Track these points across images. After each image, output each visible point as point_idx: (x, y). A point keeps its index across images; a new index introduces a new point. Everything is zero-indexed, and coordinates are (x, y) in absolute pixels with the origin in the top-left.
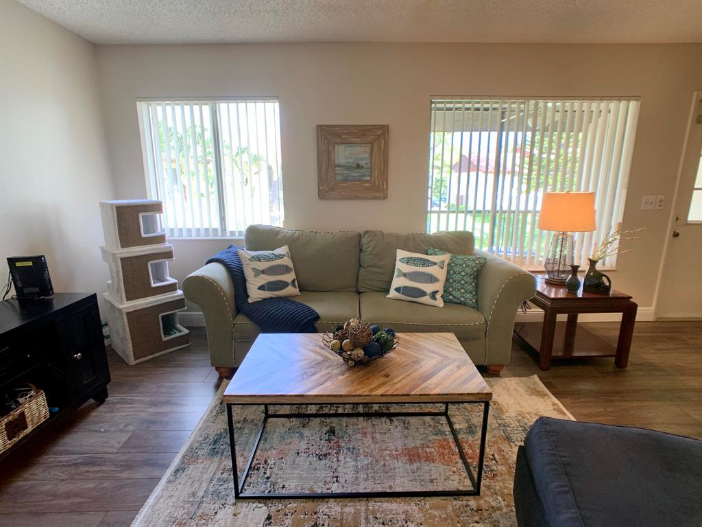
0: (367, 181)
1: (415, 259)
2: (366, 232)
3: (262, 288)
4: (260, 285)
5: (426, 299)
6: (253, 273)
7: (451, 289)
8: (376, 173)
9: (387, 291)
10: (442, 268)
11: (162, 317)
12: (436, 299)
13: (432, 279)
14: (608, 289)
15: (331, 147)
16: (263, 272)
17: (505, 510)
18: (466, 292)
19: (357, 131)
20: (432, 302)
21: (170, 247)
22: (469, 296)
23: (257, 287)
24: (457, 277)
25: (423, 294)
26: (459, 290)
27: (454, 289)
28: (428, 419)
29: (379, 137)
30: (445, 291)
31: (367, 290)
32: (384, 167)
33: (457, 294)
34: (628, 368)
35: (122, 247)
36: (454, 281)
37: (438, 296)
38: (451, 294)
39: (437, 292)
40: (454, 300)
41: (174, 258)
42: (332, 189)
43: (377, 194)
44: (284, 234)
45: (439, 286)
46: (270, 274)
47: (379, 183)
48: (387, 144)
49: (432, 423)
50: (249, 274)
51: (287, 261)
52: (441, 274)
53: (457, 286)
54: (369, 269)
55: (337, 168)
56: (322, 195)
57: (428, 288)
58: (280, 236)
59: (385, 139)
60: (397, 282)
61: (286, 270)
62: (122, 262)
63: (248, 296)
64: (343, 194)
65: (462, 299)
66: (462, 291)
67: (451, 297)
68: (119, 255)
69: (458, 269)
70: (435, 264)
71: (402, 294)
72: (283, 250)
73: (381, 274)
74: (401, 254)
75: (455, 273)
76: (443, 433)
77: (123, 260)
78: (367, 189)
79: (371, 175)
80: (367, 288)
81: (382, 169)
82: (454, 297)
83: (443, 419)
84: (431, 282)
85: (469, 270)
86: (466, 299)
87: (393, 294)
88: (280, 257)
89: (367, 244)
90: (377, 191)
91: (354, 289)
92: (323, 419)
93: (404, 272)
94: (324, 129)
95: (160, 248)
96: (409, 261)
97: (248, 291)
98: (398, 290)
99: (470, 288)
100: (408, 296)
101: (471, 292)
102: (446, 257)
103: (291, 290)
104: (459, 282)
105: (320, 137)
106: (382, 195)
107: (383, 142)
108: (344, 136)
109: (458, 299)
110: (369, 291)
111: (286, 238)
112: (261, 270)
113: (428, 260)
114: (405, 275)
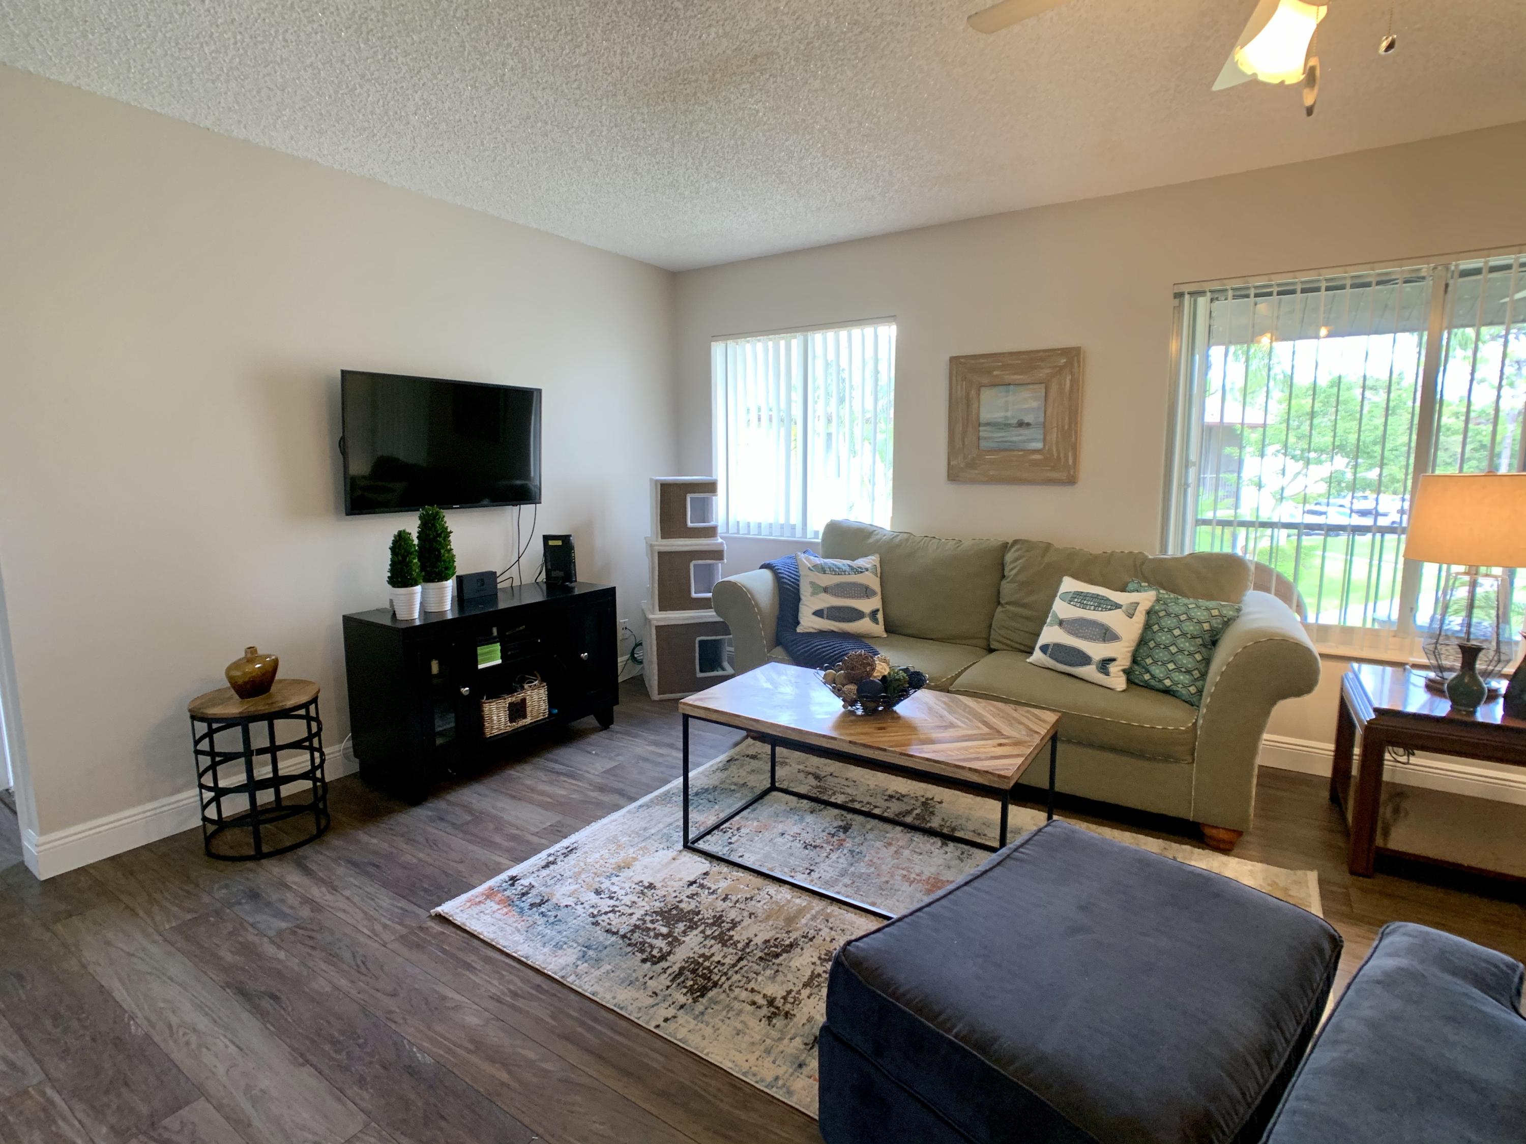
1: (1085, 596)
2: (1016, 542)
3: (818, 613)
5: (1089, 672)
6: (810, 590)
7: (1149, 661)
8: (1054, 436)
9: (1031, 653)
10: (1131, 616)
11: (700, 641)
12: (1107, 674)
13: (1107, 635)
15: (973, 392)
16: (826, 590)
18: (1178, 669)
19: (1020, 361)
20: (1100, 678)
21: (722, 544)
22: (1182, 677)
23: (813, 611)
24: (1164, 638)
25: (1085, 659)
26: (1164, 664)
27: (1155, 662)
29: (1061, 368)
30: (1134, 661)
32: (1070, 424)
33: (1157, 671)
35: (662, 538)
36: (1158, 645)
37: (1113, 668)
38: (1148, 671)
39: (1113, 660)
40: (1153, 682)
41: (725, 561)
42: (971, 465)
43: (1056, 475)
44: (879, 537)
45: (1120, 651)
46: (836, 595)
47: (1060, 454)
48: (1075, 382)
50: (805, 591)
51: (870, 579)
52: (1122, 623)
53: (1161, 655)
54: (1008, 607)
56: (953, 476)
57: (1096, 650)
58: (871, 541)
59: (1072, 373)
60: (1050, 634)
61: (867, 592)
62: (659, 557)
63: (798, 623)
64: (991, 473)
65: (1168, 682)
66: (1171, 666)
67: (1147, 677)
68: (657, 548)
69: (1168, 622)
70: (1118, 606)
72: (868, 562)
73: (1028, 618)
74: (1067, 584)
75: (1161, 629)
77: (661, 554)
78: (1035, 463)
79: (1044, 440)
80: (1002, 642)
81: (1066, 427)
82: (1153, 677)
84: (1104, 640)
85: (1190, 628)
86: (1176, 684)
87: (1037, 656)
88: (859, 571)
89: (1012, 563)
90: (1054, 469)
91: (983, 643)
93: (1062, 617)
94: (961, 363)
95: (708, 545)
96: (1075, 598)
97: (800, 615)
98: (1044, 649)
99: (1188, 662)
100: (1061, 662)
101: (1188, 672)
102: (1146, 598)
104: (1166, 647)
105: (954, 378)
106: (1062, 475)
107: (1069, 378)
108: (995, 373)
109: (1160, 681)
110: (1005, 648)
111: (879, 544)
112: (824, 585)
113: (1108, 600)
114: (1061, 623)
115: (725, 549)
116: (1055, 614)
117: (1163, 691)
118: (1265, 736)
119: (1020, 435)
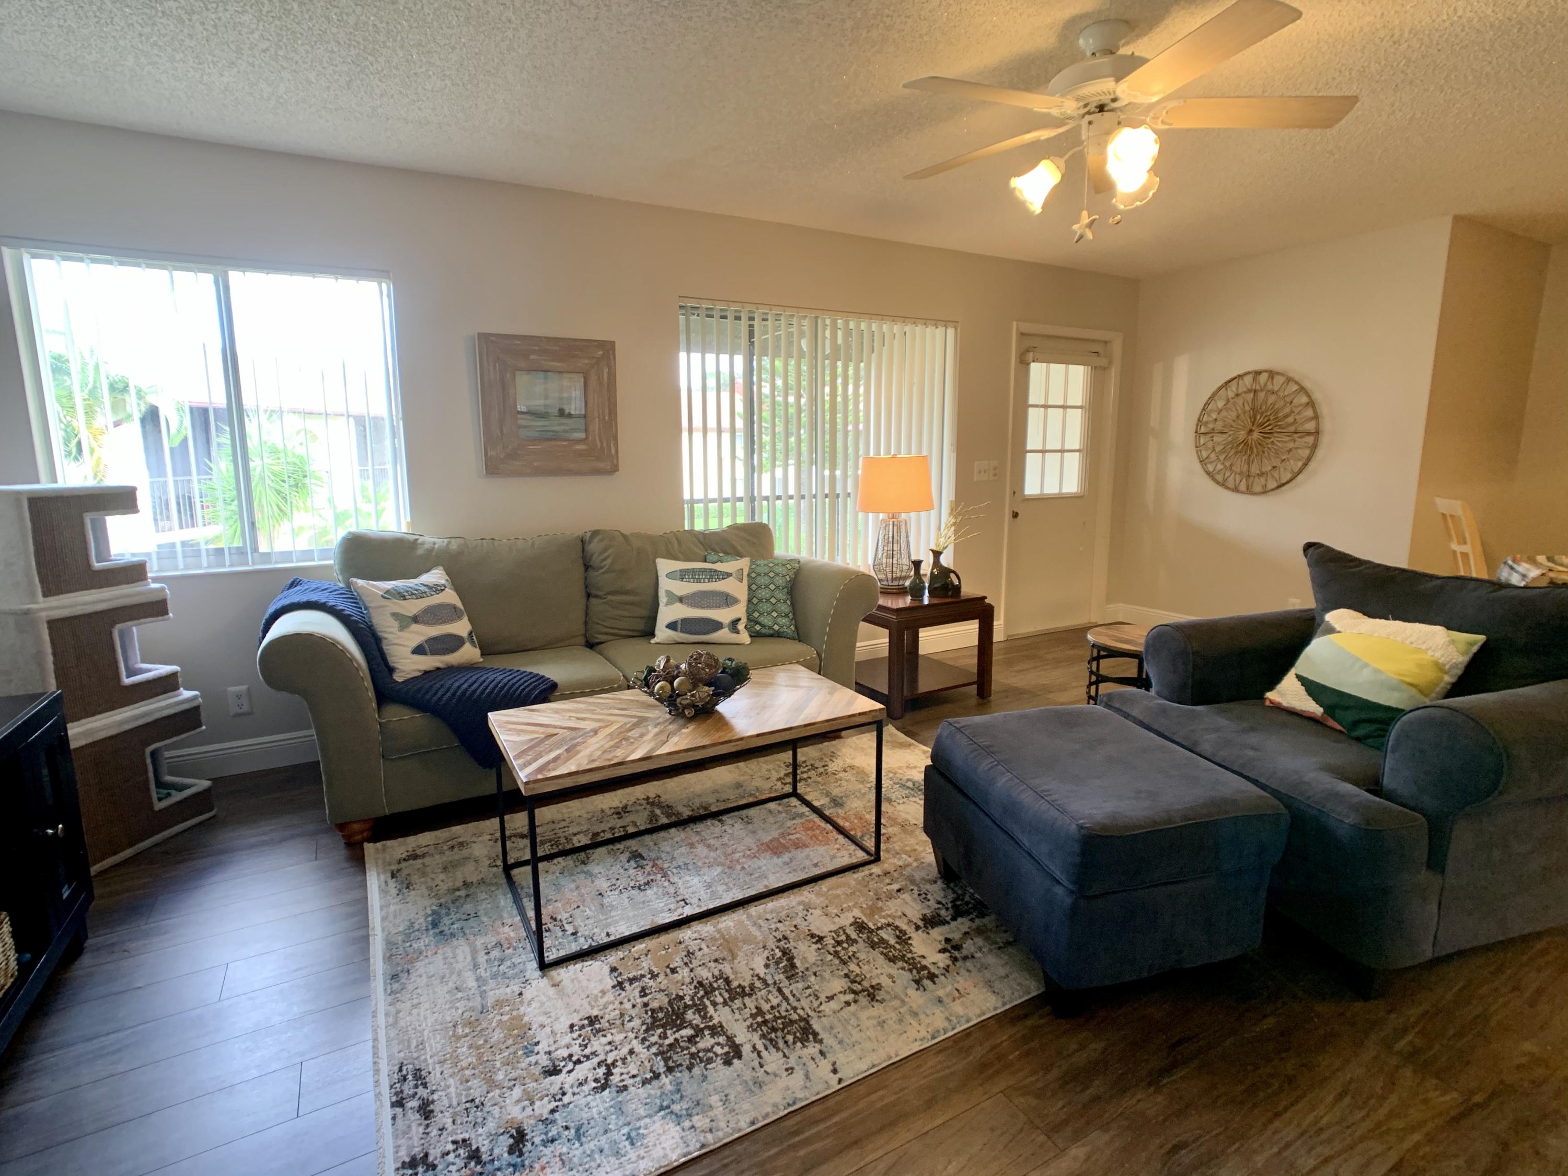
0: (580, 441)
1: (693, 571)
2: (595, 533)
3: (419, 650)
4: (414, 644)
5: (723, 635)
6: (395, 624)
7: (756, 615)
8: (595, 426)
9: (652, 635)
10: (741, 581)
11: (153, 753)
12: (738, 632)
13: (727, 600)
14: (958, 589)
15: (508, 375)
16: (415, 619)
17: (915, 864)
18: (779, 615)
19: (557, 348)
20: (733, 637)
22: (784, 621)
23: (410, 649)
24: (763, 593)
25: (717, 626)
26: (769, 614)
27: (761, 614)
28: (772, 805)
29: (599, 360)
30: (748, 619)
31: (610, 637)
32: (610, 414)
33: (765, 620)
34: (993, 698)
36: (760, 600)
37: (741, 626)
38: (757, 623)
39: (739, 620)
40: (764, 631)
41: (171, 615)
42: (512, 456)
43: (601, 465)
44: (427, 546)
45: (739, 611)
46: (429, 623)
47: (602, 444)
48: (612, 375)
49: (780, 808)
50: (386, 626)
51: (450, 597)
52: (739, 590)
53: (766, 607)
54: (610, 597)
55: (519, 416)
56: (493, 468)
57: (724, 615)
58: (420, 551)
59: (609, 366)
60: (667, 613)
61: (450, 613)
62: (50, 628)
63: (391, 670)
64: (535, 464)
65: (776, 627)
66: (774, 614)
67: (758, 627)
68: (43, 614)
69: (762, 580)
70: (729, 575)
71: (681, 631)
72: (436, 576)
73: (634, 604)
74: (665, 566)
75: (759, 587)
76: (801, 815)
77: (53, 624)
78: (580, 453)
79: (586, 431)
80: (606, 634)
81: (607, 418)
82: (763, 626)
83: (794, 801)
84: (728, 606)
85: (780, 581)
86: (782, 627)
87: (662, 633)
88: (437, 589)
89: (600, 554)
90: (600, 459)
91: (581, 640)
92: (611, 847)
93: (679, 594)
94: (493, 342)
96: (683, 575)
97: (389, 659)
98: (672, 626)
99: (785, 608)
100: (692, 634)
101: (786, 616)
102: (744, 563)
103: (469, 653)
104: (768, 600)
105: (485, 357)
106: (606, 465)
107: (606, 370)
108: (532, 357)
109: (770, 628)
110: (612, 637)
111: (434, 553)
112: (411, 615)
113: (716, 571)
114: (681, 600)
115: (169, 597)
116: (669, 593)
117: (771, 636)
118: (858, 644)
119: (563, 424)
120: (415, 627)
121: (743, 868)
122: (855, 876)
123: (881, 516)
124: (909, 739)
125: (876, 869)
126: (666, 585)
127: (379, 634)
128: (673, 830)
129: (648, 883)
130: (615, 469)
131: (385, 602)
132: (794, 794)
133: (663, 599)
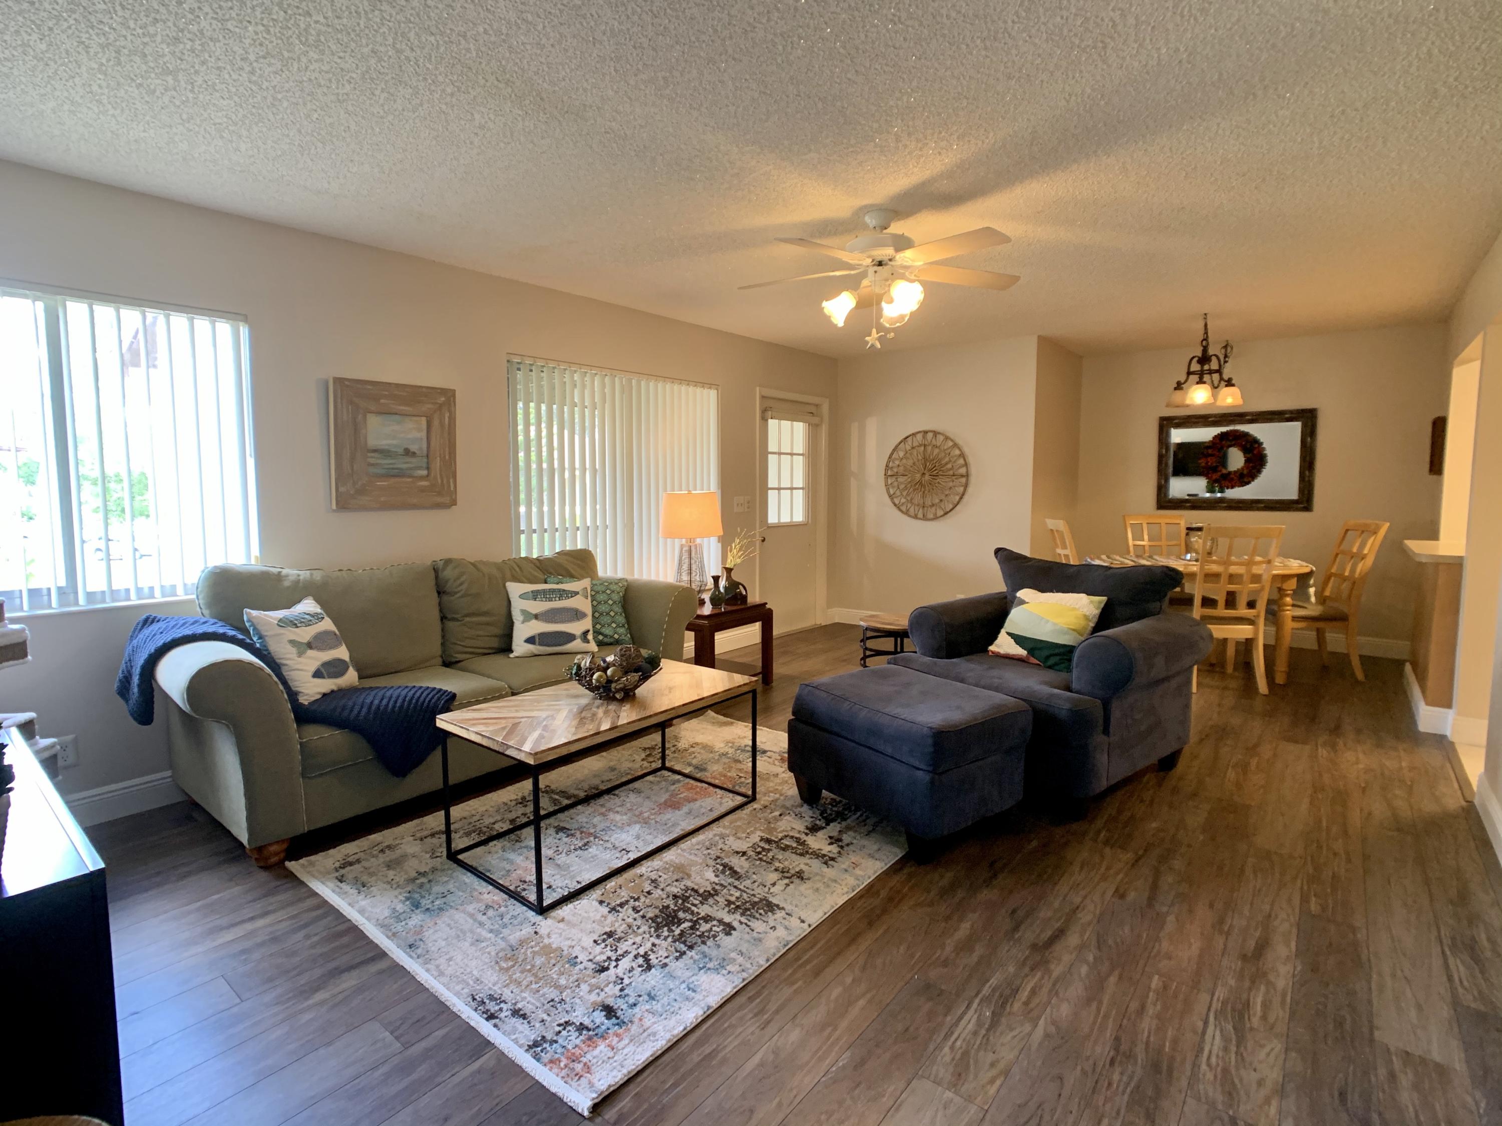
0: (422, 478)
1: (544, 592)
2: (448, 562)
3: (317, 674)
4: (313, 669)
7: (598, 626)
8: (437, 464)
9: (510, 650)
12: (588, 642)
13: (577, 615)
14: (744, 598)
15: (360, 417)
16: (309, 646)
17: (782, 798)
18: (618, 626)
19: (405, 394)
22: (622, 630)
23: (311, 674)
24: (603, 608)
25: (571, 637)
26: (609, 625)
27: (603, 626)
28: (650, 778)
29: (441, 406)
31: (468, 656)
32: (450, 453)
33: (607, 631)
34: (774, 684)
36: (601, 614)
37: (590, 637)
38: (602, 633)
39: (588, 631)
40: (606, 640)
42: (361, 492)
43: (439, 500)
45: (586, 624)
46: (320, 649)
47: (442, 481)
48: (452, 419)
49: (658, 779)
50: (282, 652)
51: (327, 624)
52: (583, 604)
53: (606, 620)
54: (467, 619)
55: (369, 455)
56: (343, 504)
57: (575, 628)
59: (450, 411)
60: (522, 631)
61: (338, 639)
63: (297, 693)
64: (382, 499)
65: (616, 636)
66: (614, 625)
67: (601, 637)
69: (601, 597)
70: (577, 593)
71: (540, 644)
73: (488, 624)
74: (515, 589)
75: (599, 603)
76: (679, 781)
78: (422, 490)
79: (428, 468)
80: (466, 653)
81: (447, 457)
82: (605, 636)
83: (665, 773)
84: (578, 619)
85: (616, 597)
86: (619, 636)
87: (520, 647)
88: (317, 617)
89: (455, 581)
90: (440, 494)
91: (440, 660)
93: (534, 612)
94: (348, 386)
96: (535, 595)
97: (294, 682)
98: (530, 640)
99: (621, 619)
100: (548, 646)
101: (623, 626)
102: (586, 584)
103: (351, 677)
104: (608, 614)
105: (339, 400)
106: (446, 500)
107: (447, 415)
108: (382, 401)
109: (612, 637)
110: (471, 656)
111: (301, 584)
112: (306, 641)
113: (564, 590)
114: (536, 617)
115: (29, 638)
116: (524, 612)
117: (611, 644)
118: (685, 645)
119: (407, 463)
120: (310, 653)
121: (656, 822)
122: (744, 812)
123: (677, 542)
124: (729, 719)
125: (755, 805)
126: (518, 606)
127: (278, 661)
128: (579, 807)
129: (585, 845)
130: (454, 503)
131: (282, 631)
132: (664, 767)
133: (517, 617)
